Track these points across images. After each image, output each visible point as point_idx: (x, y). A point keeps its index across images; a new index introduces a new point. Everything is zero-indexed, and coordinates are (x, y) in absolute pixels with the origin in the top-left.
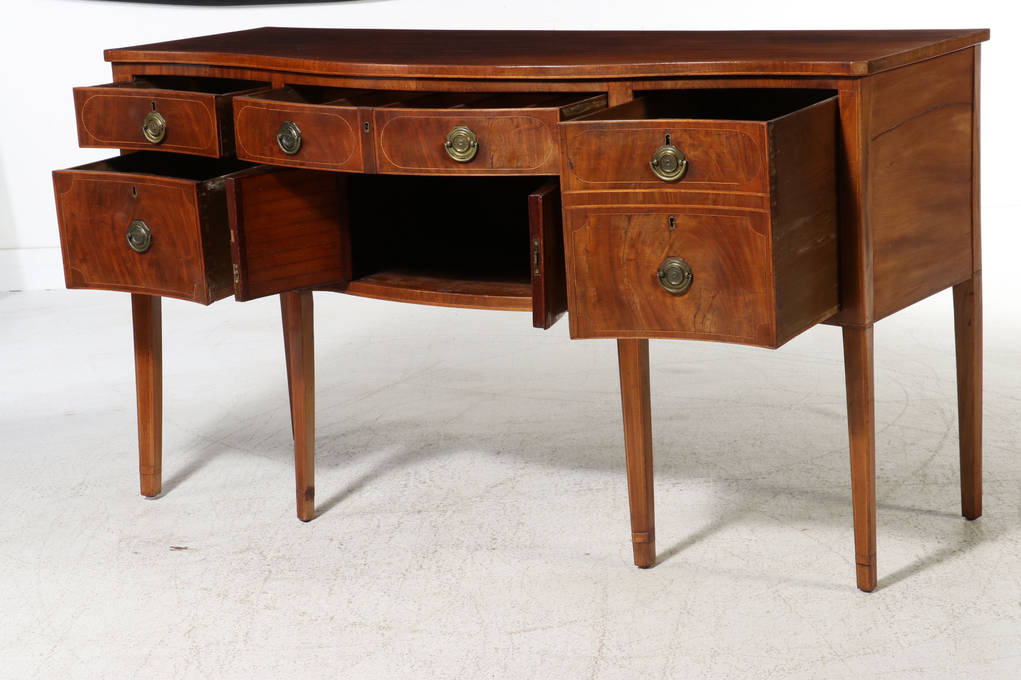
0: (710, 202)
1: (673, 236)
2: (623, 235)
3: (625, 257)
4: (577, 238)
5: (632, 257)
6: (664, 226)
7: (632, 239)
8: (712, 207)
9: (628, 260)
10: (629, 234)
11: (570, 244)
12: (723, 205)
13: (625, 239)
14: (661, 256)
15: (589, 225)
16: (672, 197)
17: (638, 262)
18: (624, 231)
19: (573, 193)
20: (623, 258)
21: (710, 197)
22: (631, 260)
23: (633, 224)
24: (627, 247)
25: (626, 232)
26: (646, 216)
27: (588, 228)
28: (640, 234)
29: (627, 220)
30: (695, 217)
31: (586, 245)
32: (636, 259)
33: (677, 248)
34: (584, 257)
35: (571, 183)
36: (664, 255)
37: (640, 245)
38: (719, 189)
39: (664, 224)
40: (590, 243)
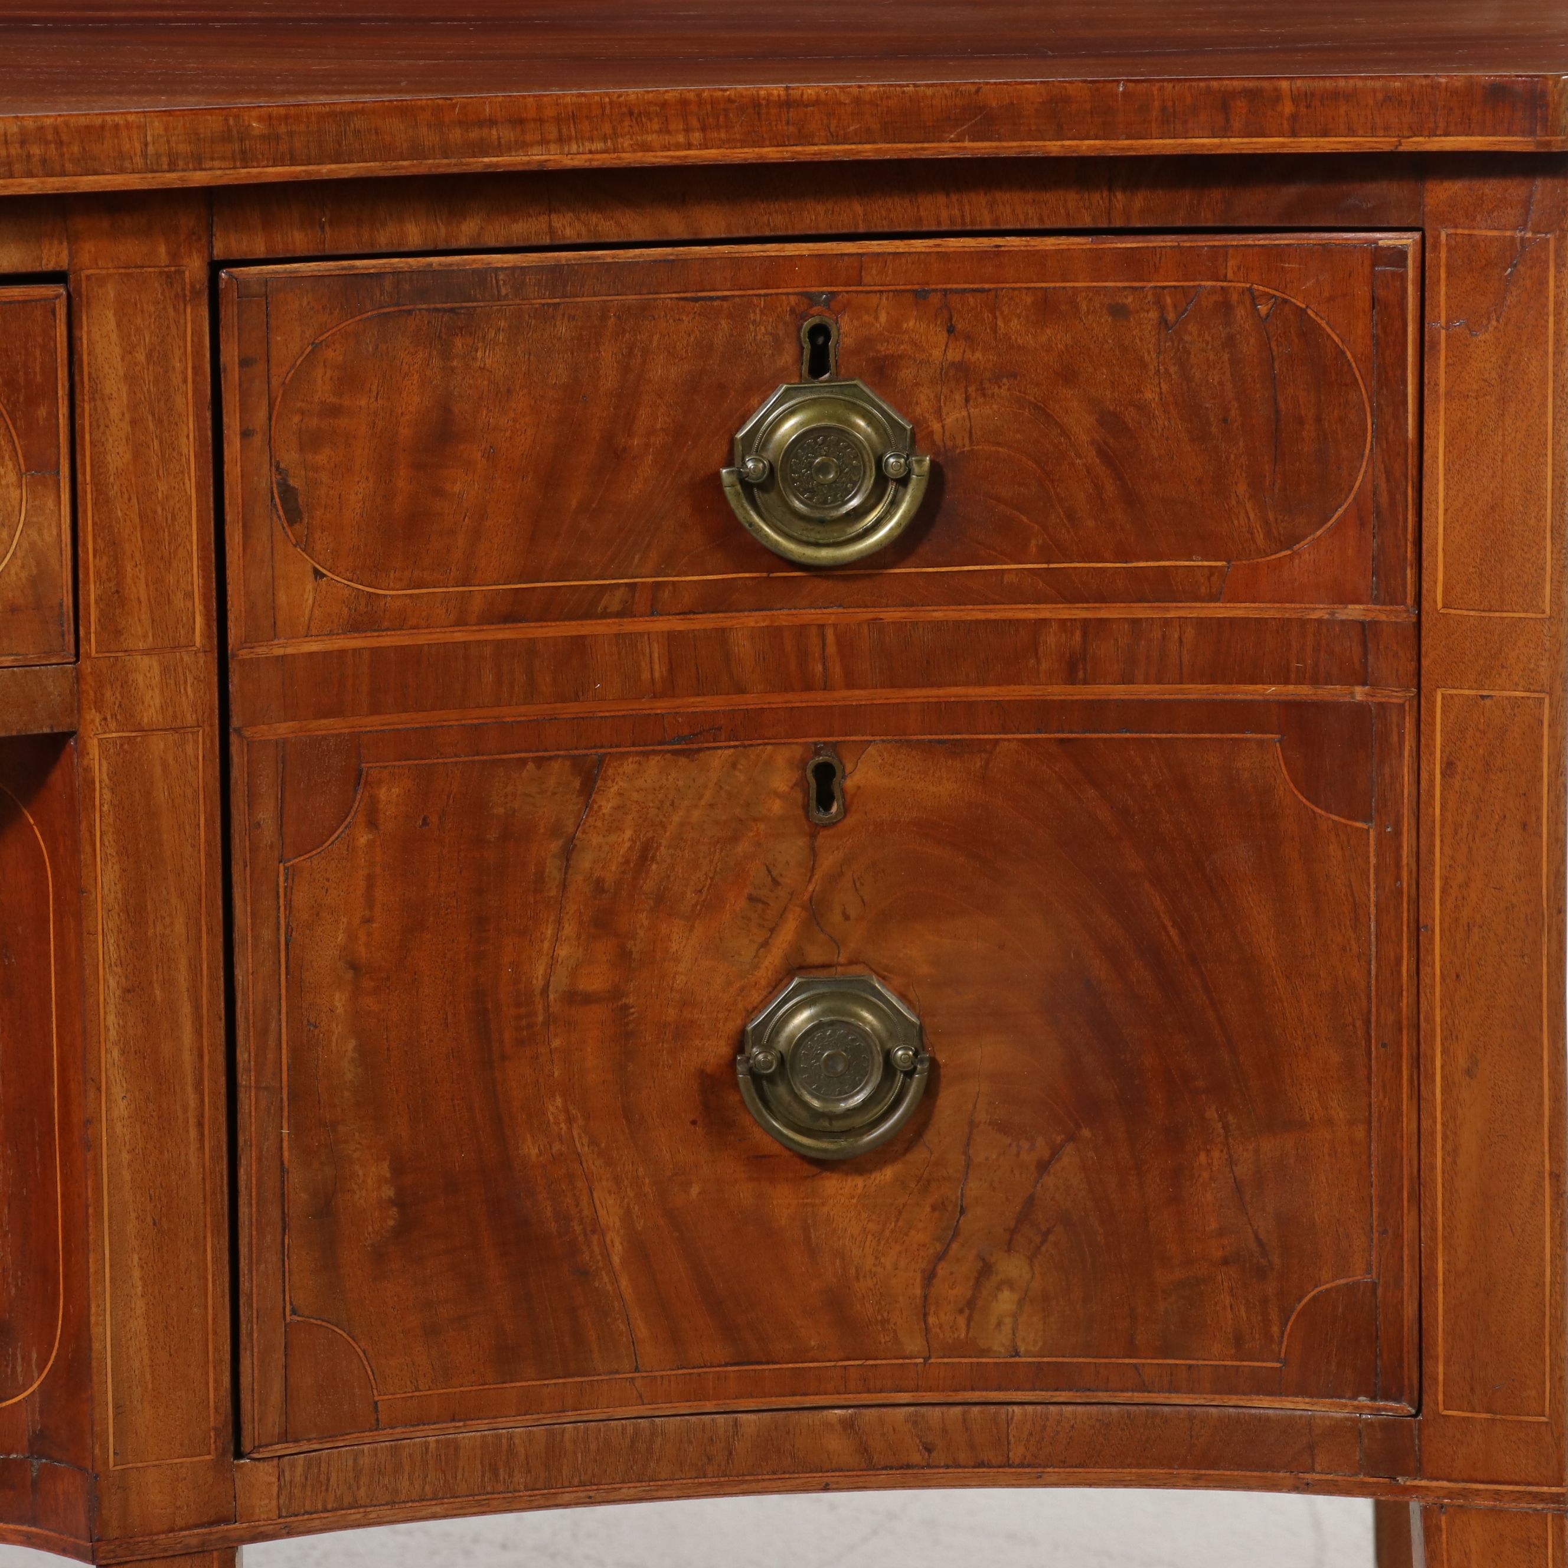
0: (1044, 666)
1: (828, 862)
2: (553, 870)
3: (560, 981)
4: (300, 898)
5: (595, 981)
6: (777, 807)
7: (599, 887)
8: (1058, 692)
9: (574, 998)
10: (585, 861)
11: (267, 934)
12: (1127, 679)
13: (564, 886)
14: (756, 967)
15: (372, 824)
16: (831, 649)
17: (626, 1007)
18: (555, 846)
19: (290, 651)
20: (545, 991)
21: (1051, 639)
22: (588, 999)
23: (606, 803)
24: (569, 929)
25: (568, 852)
26: (683, 761)
27: (363, 839)
28: (645, 854)
29: (577, 784)
30: (956, 749)
31: (352, 937)
32: (616, 993)
33: (847, 918)
34: (340, 1000)
35: (282, 598)
36: (773, 959)
37: (643, 916)
38: (1102, 598)
39: (776, 794)
40: (368, 920)
